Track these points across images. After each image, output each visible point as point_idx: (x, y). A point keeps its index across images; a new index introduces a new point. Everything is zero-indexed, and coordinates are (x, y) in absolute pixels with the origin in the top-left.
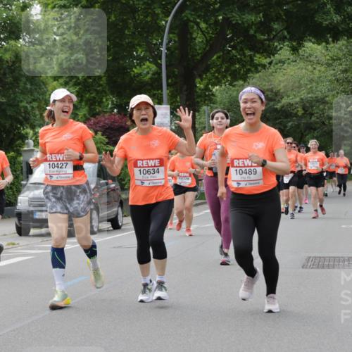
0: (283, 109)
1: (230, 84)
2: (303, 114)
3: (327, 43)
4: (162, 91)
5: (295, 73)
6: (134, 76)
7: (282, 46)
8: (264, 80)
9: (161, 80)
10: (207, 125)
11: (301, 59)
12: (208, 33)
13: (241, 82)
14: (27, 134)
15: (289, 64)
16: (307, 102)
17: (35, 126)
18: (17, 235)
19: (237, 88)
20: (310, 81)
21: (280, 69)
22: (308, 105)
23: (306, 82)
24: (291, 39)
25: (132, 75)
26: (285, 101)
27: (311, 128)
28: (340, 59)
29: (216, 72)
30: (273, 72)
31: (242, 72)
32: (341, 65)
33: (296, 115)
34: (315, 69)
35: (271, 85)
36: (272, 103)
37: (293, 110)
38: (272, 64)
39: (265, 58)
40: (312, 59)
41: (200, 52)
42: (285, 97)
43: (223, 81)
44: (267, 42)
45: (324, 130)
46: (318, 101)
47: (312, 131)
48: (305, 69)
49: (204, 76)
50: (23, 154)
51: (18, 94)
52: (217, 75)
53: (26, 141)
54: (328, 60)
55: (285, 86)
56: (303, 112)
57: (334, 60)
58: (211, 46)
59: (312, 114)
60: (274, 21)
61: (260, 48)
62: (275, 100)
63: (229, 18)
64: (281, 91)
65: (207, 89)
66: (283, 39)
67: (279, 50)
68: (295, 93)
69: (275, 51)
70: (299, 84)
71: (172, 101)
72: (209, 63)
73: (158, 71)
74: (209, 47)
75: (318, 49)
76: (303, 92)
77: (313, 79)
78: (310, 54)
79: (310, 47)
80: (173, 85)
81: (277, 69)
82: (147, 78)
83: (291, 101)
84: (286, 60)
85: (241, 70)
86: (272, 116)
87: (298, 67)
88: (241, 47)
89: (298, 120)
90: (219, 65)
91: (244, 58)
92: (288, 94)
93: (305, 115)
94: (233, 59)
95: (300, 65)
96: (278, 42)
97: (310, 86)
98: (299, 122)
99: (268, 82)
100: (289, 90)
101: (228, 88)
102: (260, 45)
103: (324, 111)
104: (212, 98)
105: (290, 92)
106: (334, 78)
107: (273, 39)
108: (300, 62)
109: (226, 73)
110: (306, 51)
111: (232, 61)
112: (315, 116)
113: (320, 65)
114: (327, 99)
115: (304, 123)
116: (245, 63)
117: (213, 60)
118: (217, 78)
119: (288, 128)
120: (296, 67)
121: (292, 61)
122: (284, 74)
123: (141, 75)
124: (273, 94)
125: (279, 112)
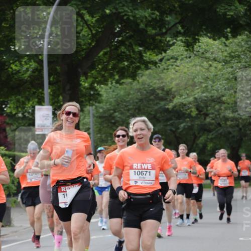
0: (175, 109)
1: (117, 82)
2: (197, 114)
3: (227, 39)
4: (43, 90)
5: (188, 70)
7: (175, 41)
8: (155, 77)
9: (42, 77)
11: (195, 55)
12: (94, 26)
13: (130, 80)
15: (181, 60)
16: (201, 102)
19: (125, 86)
20: (204, 79)
21: (172, 66)
22: (202, 105)
23: (200, 80)
24: (184, 34)
25: (10, 73)
26: (177, 101)
27: (205, 130)
28: (239, 56)
30: (164, 69)
31: (131, 69)
32: (240, 62)
33: (189, 116)
34: (211, 66)
35: (162, 83)
36: (162, 103)
37: (186, 110)
38: (164, 61)
39: (157, 55)
40: (208, 55)
41: (85, 47)
42: (177, 96)
43: (110, 80)
44: (159, 38)
45: (219, 132)
46: (213, 101)
47: (206, 132)
48: (200, 66)
49: (89, 74)
52: (103, 73)
54: (226, 57)
55: (177, 85)
56: (197, 112)
57: (233, 57)
58: (97, 42)
59: (206, 115)
60: (167, 14)
62: (166, 99)
63: (120, 13)
64: (173, 90)
65: (92, 87)
66: (176, 35)
67: (171, 45)
68: (188, 92)
69: (167, 46)
70: (193, 83)
71: (53, 101)
72: (95, 60)
73: (39, 68)
74: (95, 43)
75: (214, 44)
76: (197, 91)
77: (209, 77)
78: (205, 50)
79: (206, 42)
80: (55, 83)
81: (169, 65)
82: (26, 76)
83: (183, 100)
84: (179, 56)
85: (129, 67)
86: (163, 117)
87: (193, 63)
88: (130, 43)
89: (192, 121)
90: (106, 62)
91: (134, 54)
92: (181, 94)
93: (199, 116)
94: (122, 55)
95: (194, 62)
96: (171, 37)
97: (206, 85)
98: (193, 123)
99: (158, 80)
100: (181, 88)
101: (115, 87)
102: (151, 40)
103: (220, 111)
104: (97, 98)
105: (183, 91)
106: (231, 76)
107: (166, 33)
108: (195, 59)
109: (113, 71)
110: (201, 47)
111: (120, 58)
112: (210, 117)
113: (216, 62)
114: (224, 99)
115: (197, 125)
116: (134, 60)
117: (99, 57)
118: (103, 76)
119: (180, 130)
120: (190, 64)
121: (186, 57)
122: (176, 71)
123: (20, 73)
124: (164, 93)
125: (170, 112)
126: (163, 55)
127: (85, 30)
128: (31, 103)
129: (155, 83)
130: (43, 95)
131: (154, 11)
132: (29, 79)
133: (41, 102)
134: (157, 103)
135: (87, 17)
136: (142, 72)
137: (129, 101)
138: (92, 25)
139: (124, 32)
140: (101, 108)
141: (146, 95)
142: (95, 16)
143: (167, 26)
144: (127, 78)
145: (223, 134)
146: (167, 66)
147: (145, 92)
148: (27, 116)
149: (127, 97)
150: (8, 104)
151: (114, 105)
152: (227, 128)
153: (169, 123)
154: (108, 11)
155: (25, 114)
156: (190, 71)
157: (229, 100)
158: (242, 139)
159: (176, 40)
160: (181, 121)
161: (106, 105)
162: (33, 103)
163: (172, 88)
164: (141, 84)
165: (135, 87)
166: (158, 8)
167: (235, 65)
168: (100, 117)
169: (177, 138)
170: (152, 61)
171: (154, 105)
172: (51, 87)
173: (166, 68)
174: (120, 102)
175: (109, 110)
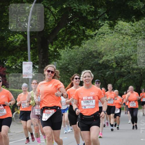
0: (104, 63)
1: (70, 48)
4: (27, 52)
5: (111, 41)
6: (9, 43)
8: (92, 45)
9: (27, 45)
11: (115, 31)
13: (77, 47)
15: (107, 34)
16: (119, 59)
19: (74, 50)
20: (120, 46)
21: (102, 38)
22: (119, 61)
23: (118, 46)
24: (109, 19)
26: (104, 58)
28: (140, 32)
29: (62, 40)
30: (97, 40)
32: (141, 36)
33: (112, 67)
34: (124, 38)
35: (96, 48)
36: (96, 60)
37: (110, 64)
38: (97, 35)
39: (93, 32)
40: (122, 31)
41: (51, 27)
42: (105, 56)
43: (66, 46)
44: (94, 21)
45: (129, 77)
46: (126, 58)
47: (122, 77)
48: (118, 38)
49: (54, 43)
52: (62, 42)
54: (133, 32)
55: (105, 49)
56: (116, 65)
57: (137, 32)
58: (58, 24)
59: (122, 67)
60: (99, 7)
61: (90, 25)
62: (98, 58)
64: (103, 52)
65: (55, 51)
66: (104, 19)
67: (101, 26)
68: (111, 53)
69: (99, 26)
70: (114, 48)
71: (33, 59)
72: (57, 34)
73: (25, 39)
74: (57, 24)
75: (126, 25)
76: (116, 53)
77: (123, 44)
78: (121, 28)
79: (121, 24)
80: (34, 48)
81: (100, 38)
82: (17, 44)
83: (108, 58)
84: (106, 32)
85: (77, 39)
86: (96, 68)
88: (78, 24)
89: (113, 70)
90: (63, 36)
91: (80, 31)
92: (107, 54)
93: (117, 67)
94: (72, 32)
95: (115, 35)
96: (101, 21)
97: (121, 49)
98: (114, 72)
99: (94, 46)
100: (107, 51)
101: (69, 50)
102: (90, 23)
103: (130, 64)
104: (59, 57)
105: (108, 53)
106: (136, 44)
107: (98, 19)
108: (115, 34)
109: (68, 41)
110: (119, 27)
112: (124, 68)
113: (127, 36)
114: (132, 57)
115: (117, 72)
116: (80, 35)
117: (60, 33)
118: (62, 44)
119: (107, 76)
120: (112, 37)
121: (110, 33)
122: (104, 41)
123: (14, 42)
124: (97, 54)
125: (101, 65)
126: (97, 31)
127: (51, 17)
128: (20, 60)
129: (92, 48)
130: (27, 55)
131: (92, 6)
132: (19, 46)
133: (26, 59)
134: (93, 60)
135: (53, 9)
136: (84, 42)
137: (77, 59)
138: (55, 14)
139: (74, 18)
140: (61, 63)
141: (87, 55)
142: (57, 9)
143: (99, 15)
144: (75, 45)
145: (131, 78)
146: (99, 38)
147: (86, 53)
148: (18, 67)
149: (76, 56)
150: (7, 61)
151: (68, 61)
152: (134, 74)
153: (100, 72)
154: (64, 6)
155: (17, 67)
156: (112, 41)
157: (135, 58)
158: (142, 81)
159: (104, 23)
160: (107, 70)
161: (64, 61)
162: (21, 60)
163: (102, 51)
164: (84, 48)
165: (81, 51)
166: (93, 4)
167: (138, 37)
168: (60, 68)
169: (105, 80)
170: (90, 35)
171: (92, 61)
172: (32, 50)
173: (98, 39)
174: (72, 59)
175: (65, 64)
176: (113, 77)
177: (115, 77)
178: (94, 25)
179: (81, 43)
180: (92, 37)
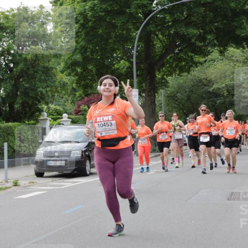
0: (214, 91)
1: (178, 75)
2: (227, 95)
3: (244, 48)
4: (133, 80)
5: (222, 68)
6: (114, 70)
8: (201, 72)
9: (132, 72)
10: (163, 102)
11: (226, 58)
12: (164, 41)
13: (186, 74)
14: (42, 108)
15: (217, 61)
16: (230, 87)
17: (48, 103)
18: (35, 176)
19: (183, 77)
20: (231, 73)
21: (212, 65)
22: (231, 89)
23: (229, 74)
24: (219, 46)
26: (215, 86)
29: (169, 67)
30: (207, 67)
33: (223, 95)
34: (235, 65)
35: (206, 75)
36: (206, 88)
37: (221, 92)
38: (207, 62)
39: (202, 58)
40: (234, 58)
41: (158, 54)
42: (215, 84)
43: (174, 73)
44: (203, 48)
48: (229, 65)
49: (161, 70)
50: (40, 122)
51: (37, 82)
52: (170, 69)
53: (42, 113)
54: (244, 59)
55: (215, 76)
56: (227, 93)
58: (166, 50)
59: (233, 95)
60: (208, 34)
62: (208, 85)
63: (178, 32)
64: (213, 79)
65: (163, 78)
66: (215, 45)
67: (211, 53)
68: (222, 81)
69: (208, 53)
70: (225, 75)
71: (139, 87)
72: (165, 61)
73: (131, 66)
74: (164, 51)
75: (236, 52)
78: (232, 55)
79: (232, 51)
80: (140, 76)
81: (210, 64)
82: (123, 71)
83: (219, 86)
84: (216, 59)
85: (186, 66)
86: (207, 96)
87: (224, 63)
88: (186, 51)
89: (224, 99)
90: (171, 63)
91: (188, 58)
92: (217, 82)
93: (229, 96)
94: (181, 58)
96: (211, 48)
97: (232, 76)
99: (204, 74)
101: (177, 78)
102: (199, 49)
104: (166, 84)
105: (219, 80)
107: (208, 45)
108: (226, 61)
109: (176, 68)
110: (229, 53)
111: (180, 60)
113: (239, 63)
115: (228, 101)
116: (188, 61)
117: (167, 59)
118: (170, 71)
119: (217, 105)
121: (220, 60)
122: (215, 68)
123: (119, 69)
124: (207, 81)
125: (211, 93)
126: (206, 58)
127: (158, 43)
129: (202, 76)
132: (125, 73)
134: (203, 89)
135: (160, 36)
136: (193, 69)
137: (186, 86)
140: (169, 91)
141: (196, 83)
143: (208, 41)
144: (184, 72)
147: (195, 81)
149: (185, 84)
151: (177, 89)
153: (210, 100)
159: (214, 49)
160: (218, 98)
161: (172, 89)
164: (193, 76)
165: (189, 78)
168: (168, 97)
169: (216, 109)
171: (201, 89)
172: (138, 78)
174: (180, 87)
175: (174, 92)
176: (224, 106)
177: (226, 106)
178: (203, 51)
179: (190, 70)
180: (201, 63)
